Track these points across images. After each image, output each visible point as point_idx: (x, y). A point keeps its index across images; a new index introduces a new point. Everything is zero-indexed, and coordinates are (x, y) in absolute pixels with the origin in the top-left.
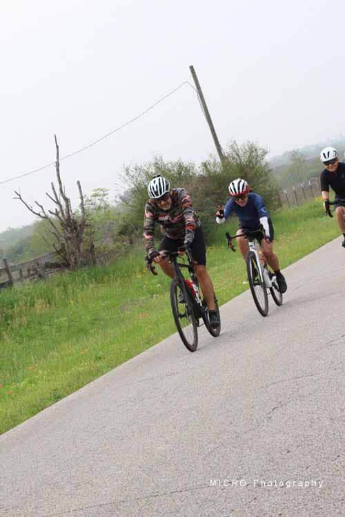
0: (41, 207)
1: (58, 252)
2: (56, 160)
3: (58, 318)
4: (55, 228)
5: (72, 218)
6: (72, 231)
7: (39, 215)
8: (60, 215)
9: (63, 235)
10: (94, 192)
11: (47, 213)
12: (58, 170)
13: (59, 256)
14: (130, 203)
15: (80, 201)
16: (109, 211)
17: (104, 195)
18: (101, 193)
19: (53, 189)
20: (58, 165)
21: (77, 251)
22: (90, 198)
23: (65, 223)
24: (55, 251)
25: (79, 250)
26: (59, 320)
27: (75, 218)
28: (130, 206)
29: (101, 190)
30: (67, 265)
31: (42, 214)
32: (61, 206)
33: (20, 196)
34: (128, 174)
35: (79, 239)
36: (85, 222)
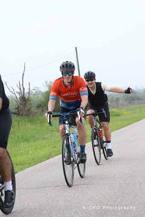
0: (13, 89)
1: (16, 109)
2: (23, 72)
3: (17, 133)
4: (17, 99)
5: (24, 96)
6: (23, 101)
7: (12, 92)
8: (20, 94)
9: (19, 102)
10: (34, 88)
11: (15, 92)
12: (23, 76)
13: (16, 110)
14: (44, 95)
15: (29, 90)
16: (38, 97)
17: (38, 90)
18: (37, 89)
19: (19, 83)
20: (23, 74)
21: (24, 109)
22: (32, 90)
23: (22, 97)
24: (15, 108)
25: (25, 109)
26: (18, 134)
27: (25, 96)
28: (44, 96)
29: (37, 88)
30: (19, 114)
31: (13, 92)
32: (21, 91)
33: (6, 83)
34: (46, 84)
35: (25, 105)
36: (29, 99)
